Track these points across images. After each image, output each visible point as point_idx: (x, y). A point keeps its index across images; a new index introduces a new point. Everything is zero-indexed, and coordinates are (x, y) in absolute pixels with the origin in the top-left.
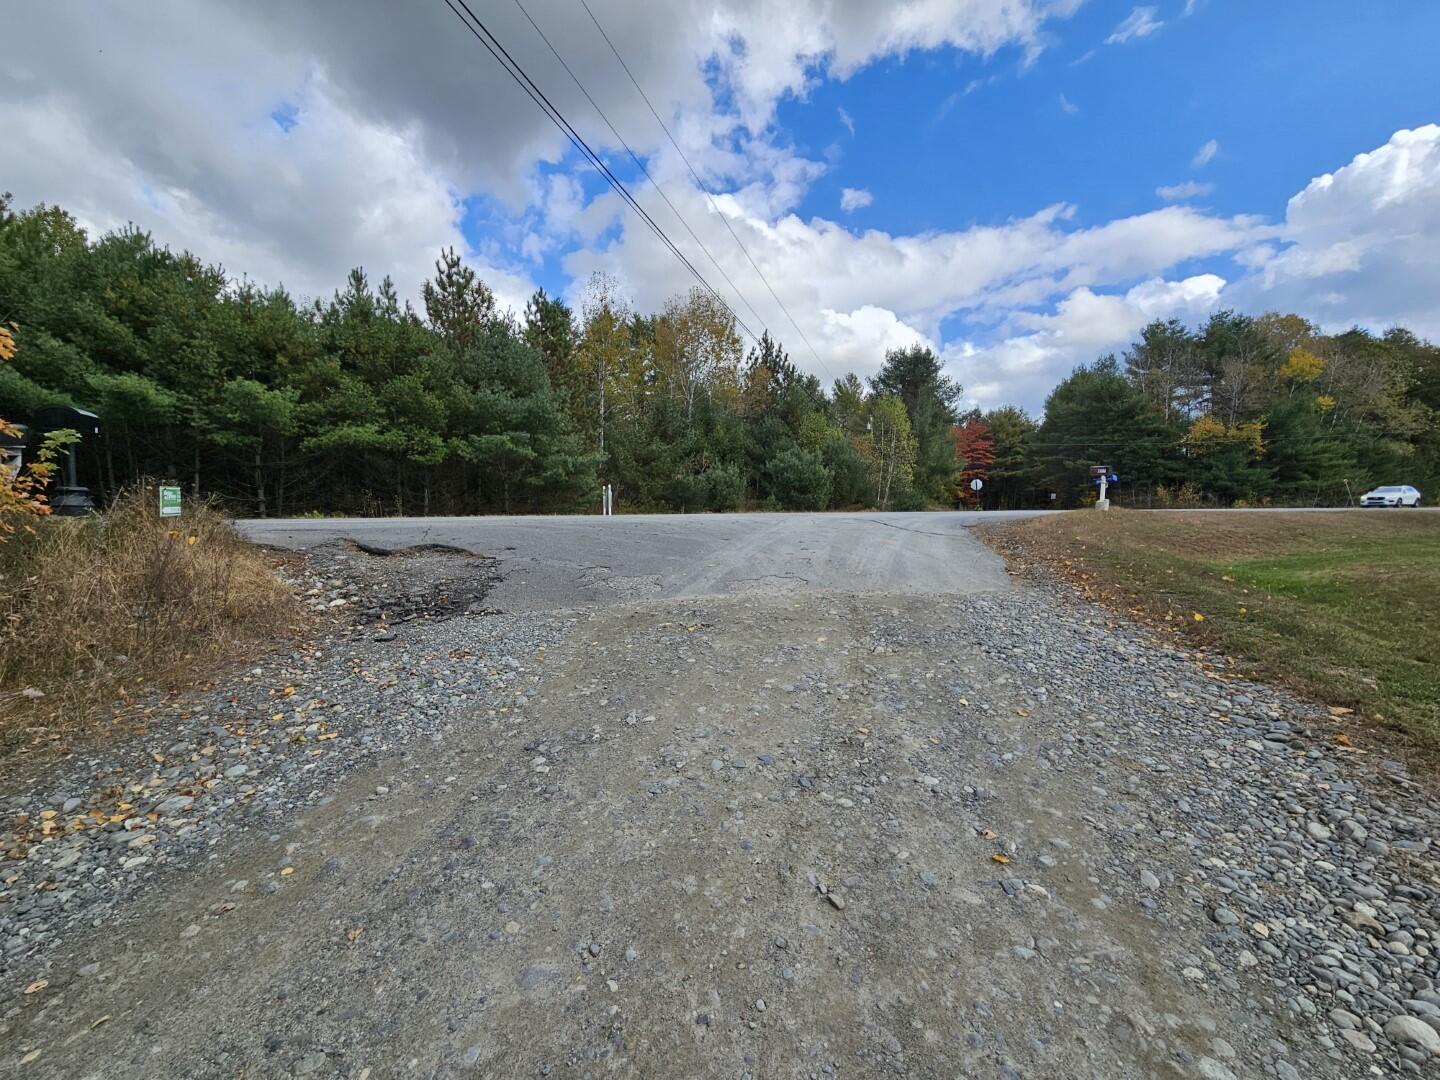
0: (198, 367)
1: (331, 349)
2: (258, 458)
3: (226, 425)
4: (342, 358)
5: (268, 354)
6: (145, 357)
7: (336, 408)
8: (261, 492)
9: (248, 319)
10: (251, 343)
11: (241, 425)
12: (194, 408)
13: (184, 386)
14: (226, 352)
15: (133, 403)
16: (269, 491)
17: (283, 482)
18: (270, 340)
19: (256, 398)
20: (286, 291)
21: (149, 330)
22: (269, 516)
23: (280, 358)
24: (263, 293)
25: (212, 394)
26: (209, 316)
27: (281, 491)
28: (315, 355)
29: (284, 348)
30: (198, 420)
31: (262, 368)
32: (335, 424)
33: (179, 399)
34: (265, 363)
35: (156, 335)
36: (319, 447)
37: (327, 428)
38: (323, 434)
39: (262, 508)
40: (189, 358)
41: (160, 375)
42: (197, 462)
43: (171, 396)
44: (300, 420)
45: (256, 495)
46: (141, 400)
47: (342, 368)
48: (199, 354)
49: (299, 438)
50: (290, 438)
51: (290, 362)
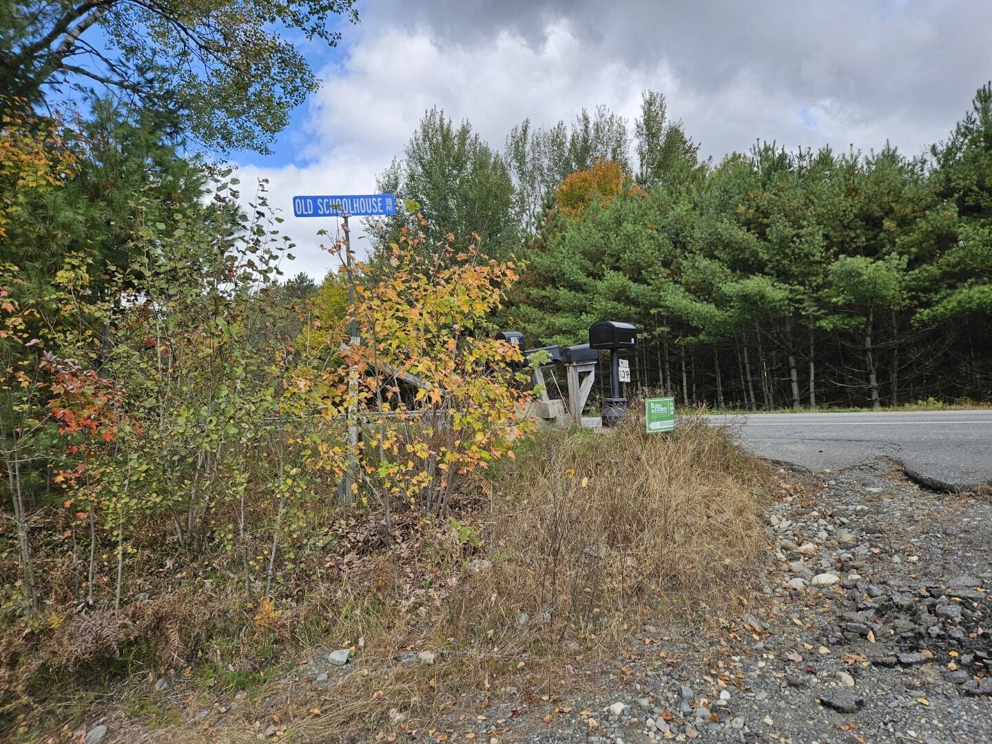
0: (807, 256)
1: (945, 194)
2: (868, 339)
3: (835, 310)
4: (960, 202)
5: (873, 223)
6: (766, 257)
7: (954, 266)
8: (873, 377)
9: (852, 192)
10: (856, 216)
11: (849, 305)
12: (805, 297)
13: (796, 277)
14: (832, 233)
15: (755, 303)
16: (882, 375)
17: (896, 363)
18: (875, 207)
19: (860, 275)
20: (892, 148)
21: (768, 230)
22: (884, 404)
23: (888, 224)
24: (870, 158)
25: (820, 280)
26: (815, 200)
27: (895, 375)
28: (928, 208)
29: (892, 210)
30: (810, 309)
31: (867, 240)
32: (952, 287)
33: (791, 291)
34: (871, 234)
35: (772, 233)
36: (934, 319)
37: (943, 293)
38: (938, 302)
39: (875, 395)
40: (800, 249)
41: (777, 272)
42: (812, 351)
43: (785, 289)
44: (911, 290)
45: (868, 381)
46: (760, 299)
47: (960, 214)
48: (807, 241)
49: (911, 311)
50: (900, 312)
51: (898, 225)
